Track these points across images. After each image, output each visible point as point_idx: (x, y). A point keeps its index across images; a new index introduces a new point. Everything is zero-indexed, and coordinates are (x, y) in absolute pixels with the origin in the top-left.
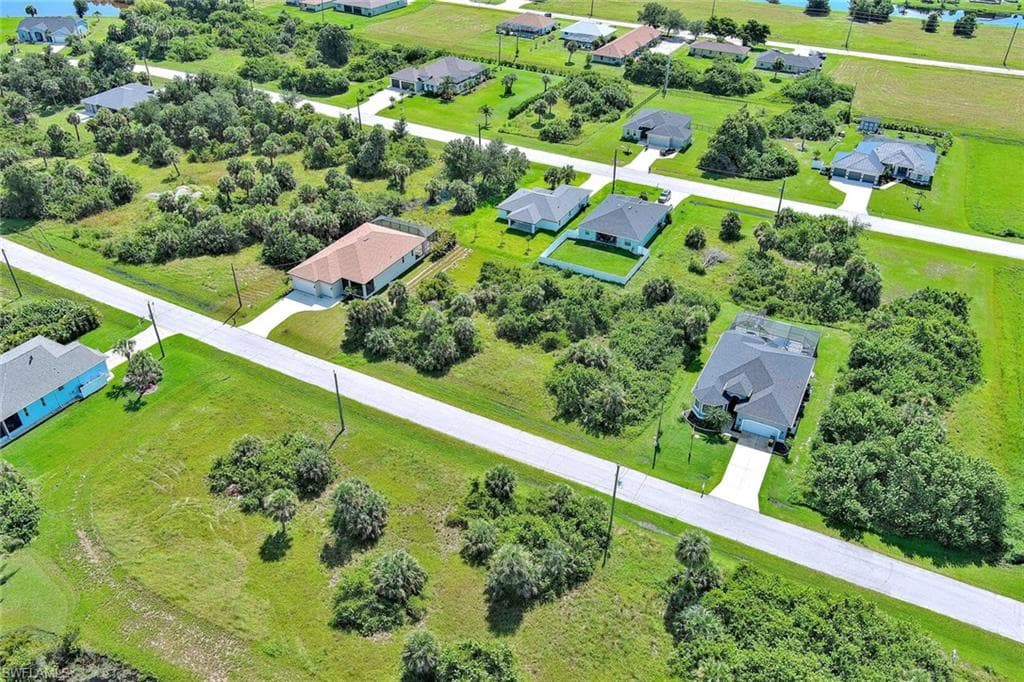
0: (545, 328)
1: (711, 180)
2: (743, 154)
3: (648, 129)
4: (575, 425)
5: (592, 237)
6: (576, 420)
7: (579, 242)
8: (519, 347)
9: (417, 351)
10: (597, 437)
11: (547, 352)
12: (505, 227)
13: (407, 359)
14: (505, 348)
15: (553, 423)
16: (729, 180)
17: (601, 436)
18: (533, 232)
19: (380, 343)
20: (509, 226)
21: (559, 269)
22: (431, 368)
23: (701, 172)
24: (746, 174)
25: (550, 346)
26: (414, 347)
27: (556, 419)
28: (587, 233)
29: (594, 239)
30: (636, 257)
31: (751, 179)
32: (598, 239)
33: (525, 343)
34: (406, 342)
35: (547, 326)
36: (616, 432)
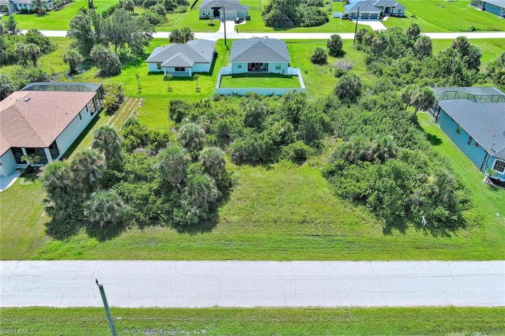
0: (283, 142)
1: (283, 31)
2: (296, 11)
3: (219, 8)
4: (411, 230)
5: (245, 70)
6: (409, 224)
7: (234, 76)
8: (270, 168)
9: (167, 205)
10: (450, 236)
11: (301, 164)
12: (162, 77)
13: (155, 220)
14: (257, 173)
15: (388, 238)
16: (293, 29)
17: (451, 233)
18: (190, 75)
19: (110, 210)
20: (165, 74)
21: (240, 96)
22: (196, 220)
23: (271, 29)
24: (302, 24)
25: (300, 158)
26: (159, 201)
27: (386, 231)
28: (240, 67)
29: (247, 71)
30: (290, 77)
31: (307, 26)
32: (249, 70)
33: (272, 162)
34: (146, 199)
35: (284, 140)
36: (462, 223)
